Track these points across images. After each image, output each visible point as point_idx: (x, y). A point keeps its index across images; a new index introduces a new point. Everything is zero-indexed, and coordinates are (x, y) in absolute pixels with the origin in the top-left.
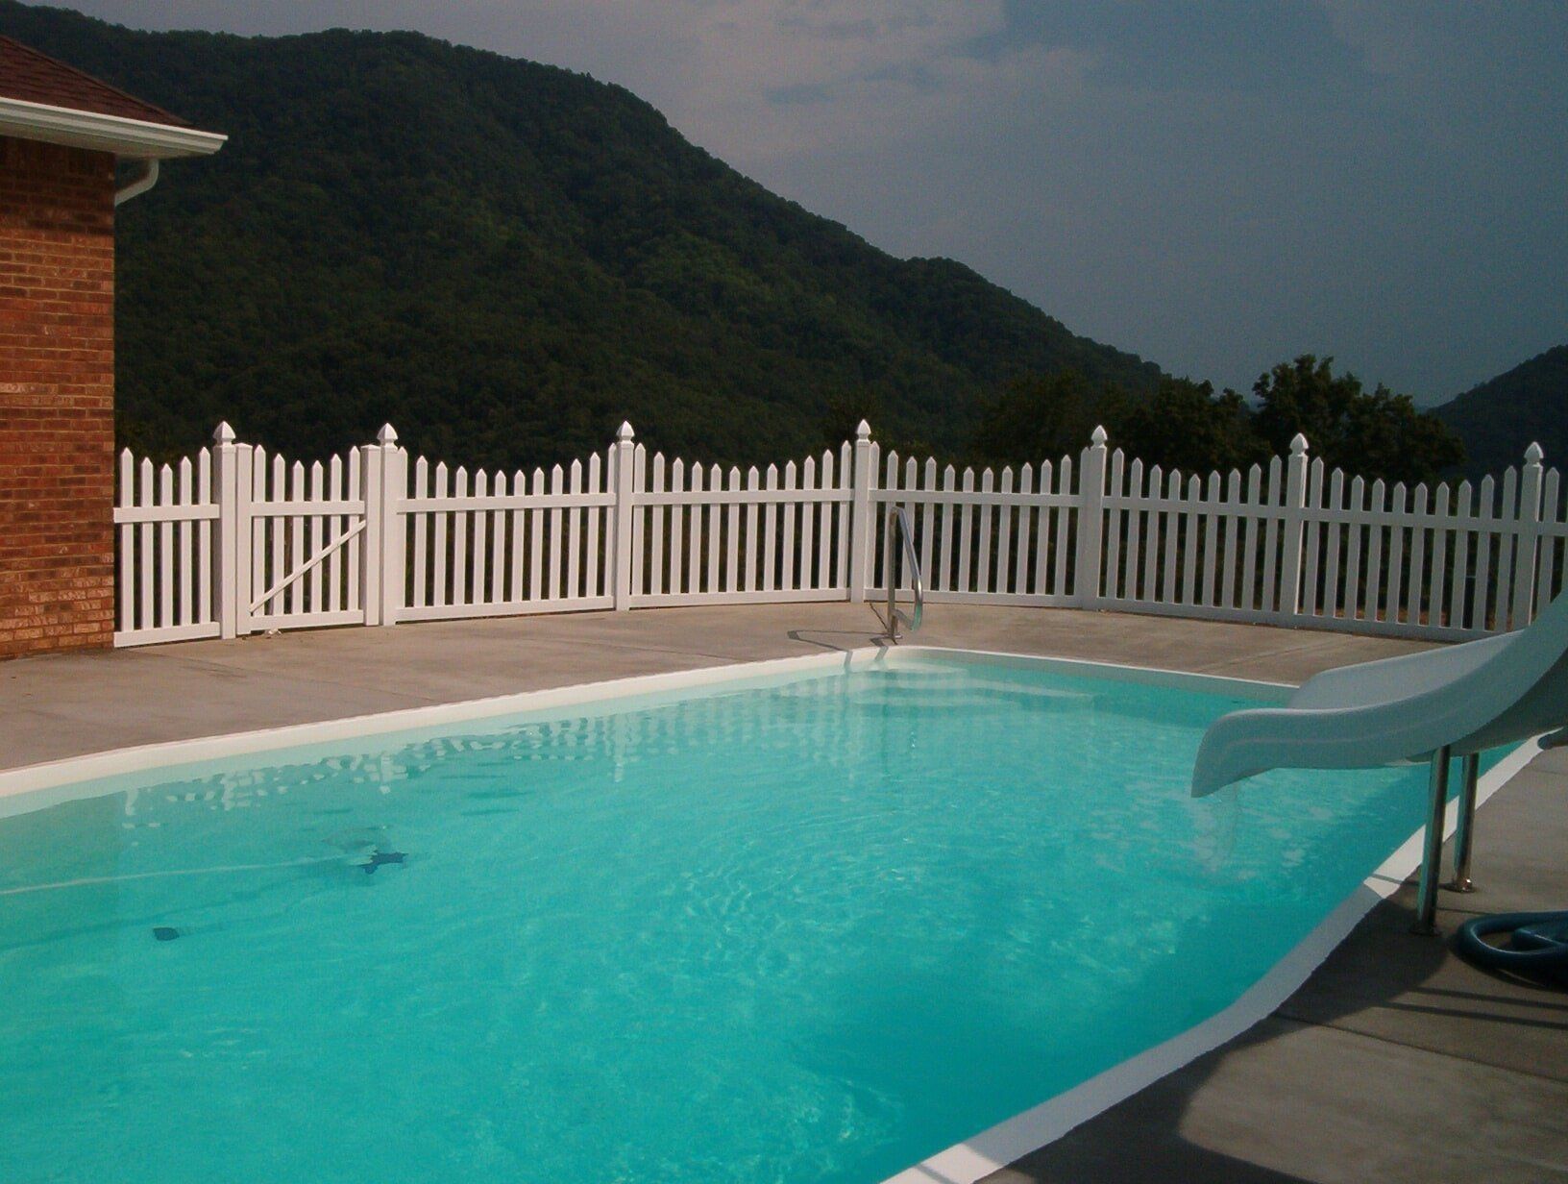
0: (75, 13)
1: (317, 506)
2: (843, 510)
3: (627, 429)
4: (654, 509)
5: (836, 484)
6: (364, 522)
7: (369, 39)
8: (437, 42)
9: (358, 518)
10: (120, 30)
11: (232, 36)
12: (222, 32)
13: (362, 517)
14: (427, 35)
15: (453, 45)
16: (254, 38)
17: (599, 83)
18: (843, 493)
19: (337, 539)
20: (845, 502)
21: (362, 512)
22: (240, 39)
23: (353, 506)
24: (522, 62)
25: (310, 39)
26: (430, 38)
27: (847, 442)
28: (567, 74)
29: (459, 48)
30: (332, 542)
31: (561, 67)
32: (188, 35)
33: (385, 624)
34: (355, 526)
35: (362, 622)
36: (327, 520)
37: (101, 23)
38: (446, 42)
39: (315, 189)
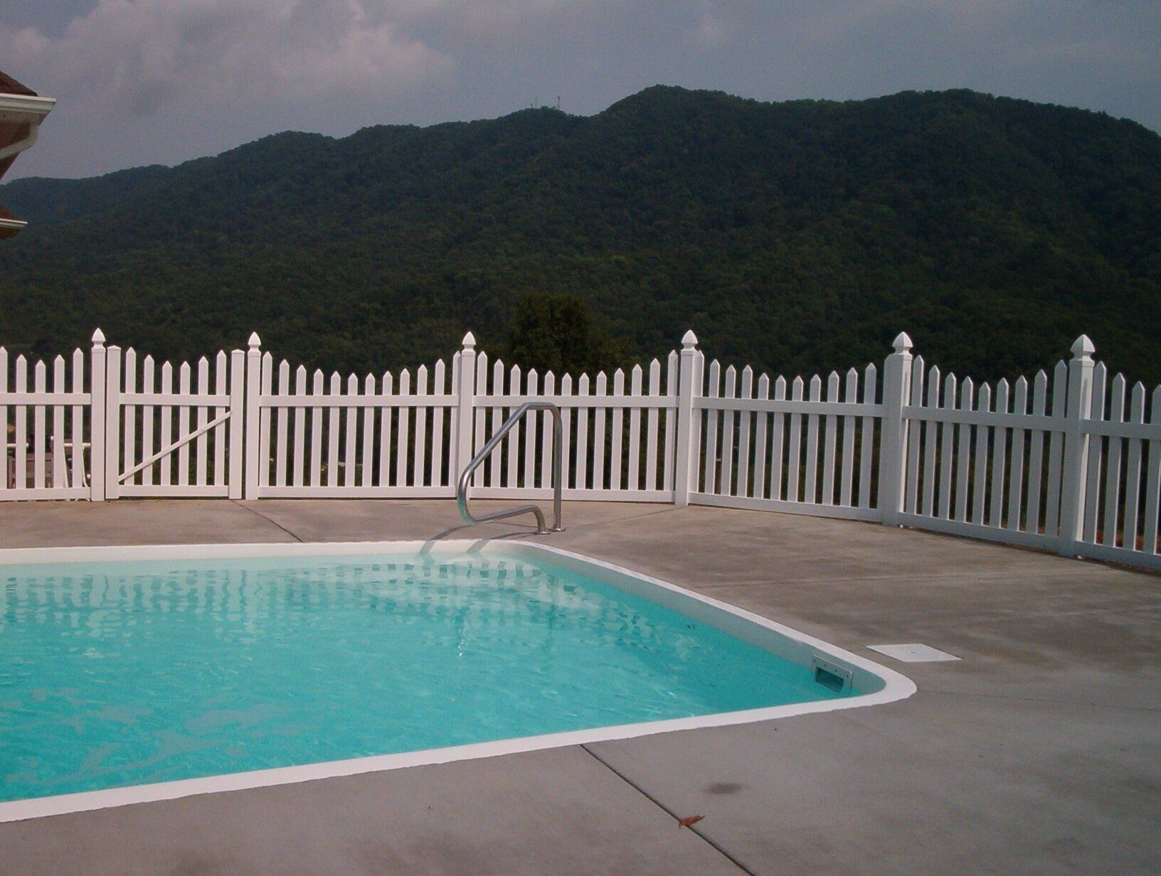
0: (721, 93)
1: (185, 398)
2: (670, 416)
3: (469, 339)
4: (494, 411)
5: (663, 391)
6: (228, 413)
7: (931, 96)
8: (983, 96)
9: (224, 409)
10: (751, 102)
11: (830, 102)
12: (823, 100)
13: (228, 409)
14: (975, 91)
15: (996, 97)
16: (846, 102)
17: (1112, 118)
18: (669, 400)
19: (203, 425)
20: (671, 408)
21: (228, 405)
22: (836, 103)
23: (220, 398)
24: (1050, 106)
25: (886, 100)
26: (977, 93)
27: (674, 351)
28: (1087, 112)
29: (1000, 99)
30: (199, 428)
31: (1082, 108)
32: (798, 103)
33: (247, 498)
34: (221, 415)
35: (226, 495)
36: (194, 410)
37: (739, 99)
38: (990, 95)
39: (885, 209)
